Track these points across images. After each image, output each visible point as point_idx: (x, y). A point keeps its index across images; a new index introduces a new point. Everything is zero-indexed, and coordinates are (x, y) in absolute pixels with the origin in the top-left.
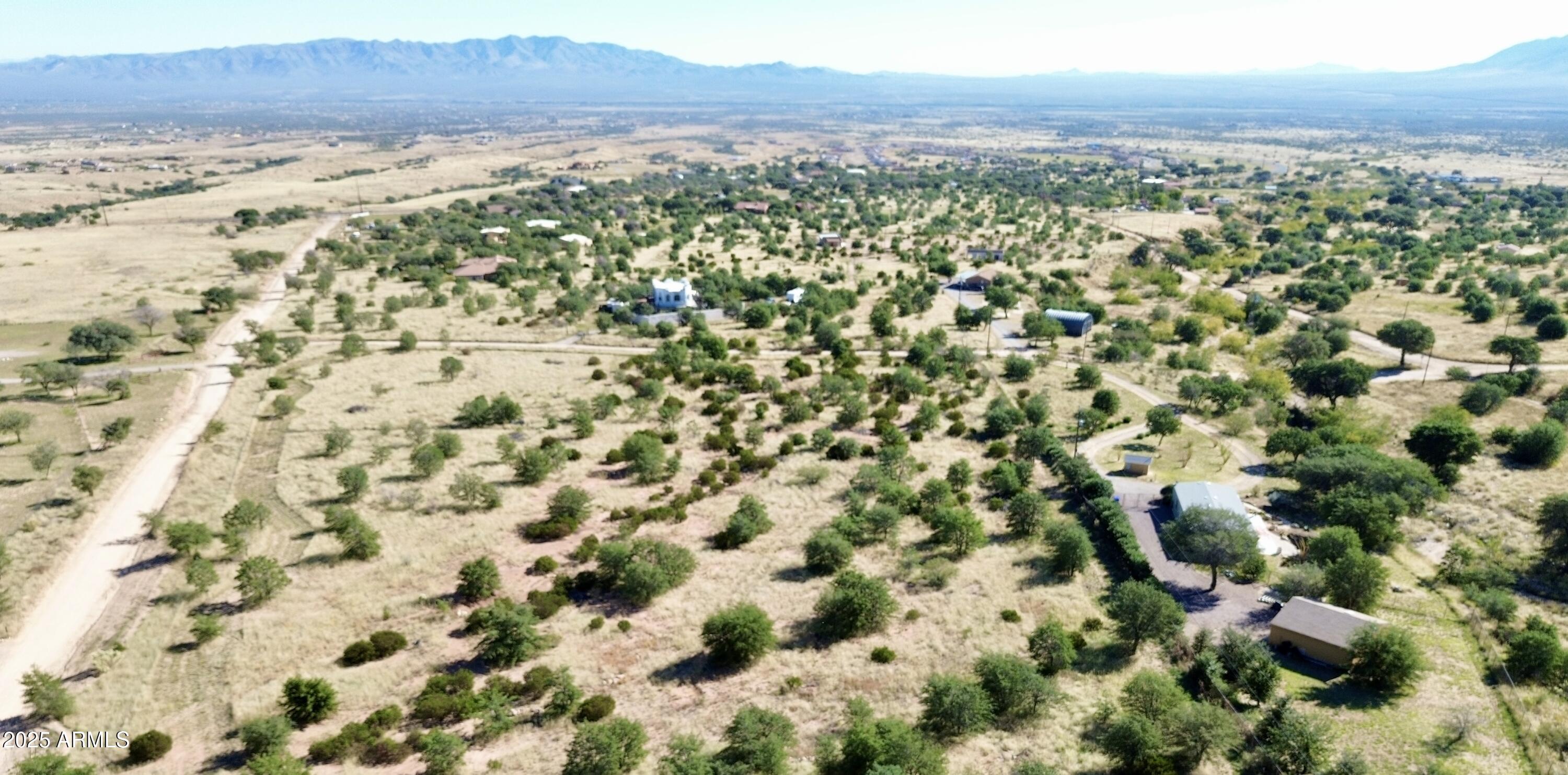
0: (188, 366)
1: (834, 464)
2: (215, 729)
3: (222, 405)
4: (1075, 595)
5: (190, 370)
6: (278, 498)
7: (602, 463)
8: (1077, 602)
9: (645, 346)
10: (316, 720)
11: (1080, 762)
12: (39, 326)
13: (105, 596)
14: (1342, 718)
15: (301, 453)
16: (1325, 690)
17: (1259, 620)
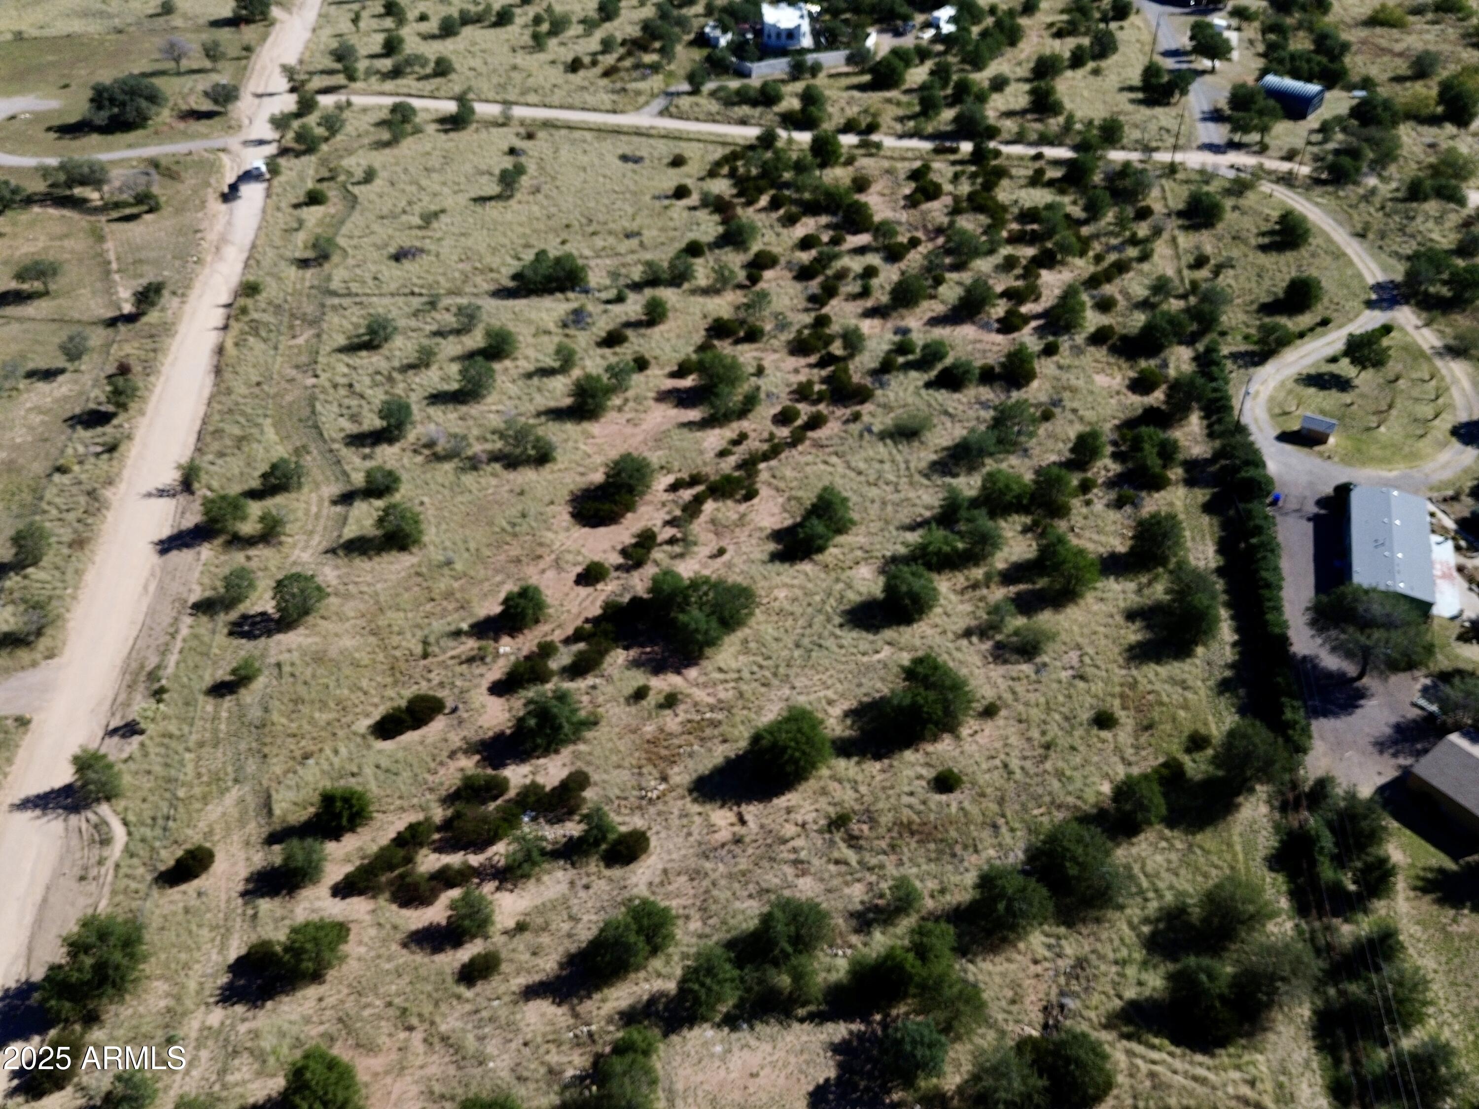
0: (219, 143)
1: (942, 396)
2: (256, 829)
3: (257, 237)
4: (1190, 683)
5: (223, 150)
6: (316, 427)
7: (673, 375)
8: (1189, 695)
9: (743, 122)
10: (352, 829)
11: (1140, 983)
12: (58, 43)
13: (146, 588)
14: (1462, 929)
15: (342, 341)
16: (1454, 874)
17: (1405, 740)
